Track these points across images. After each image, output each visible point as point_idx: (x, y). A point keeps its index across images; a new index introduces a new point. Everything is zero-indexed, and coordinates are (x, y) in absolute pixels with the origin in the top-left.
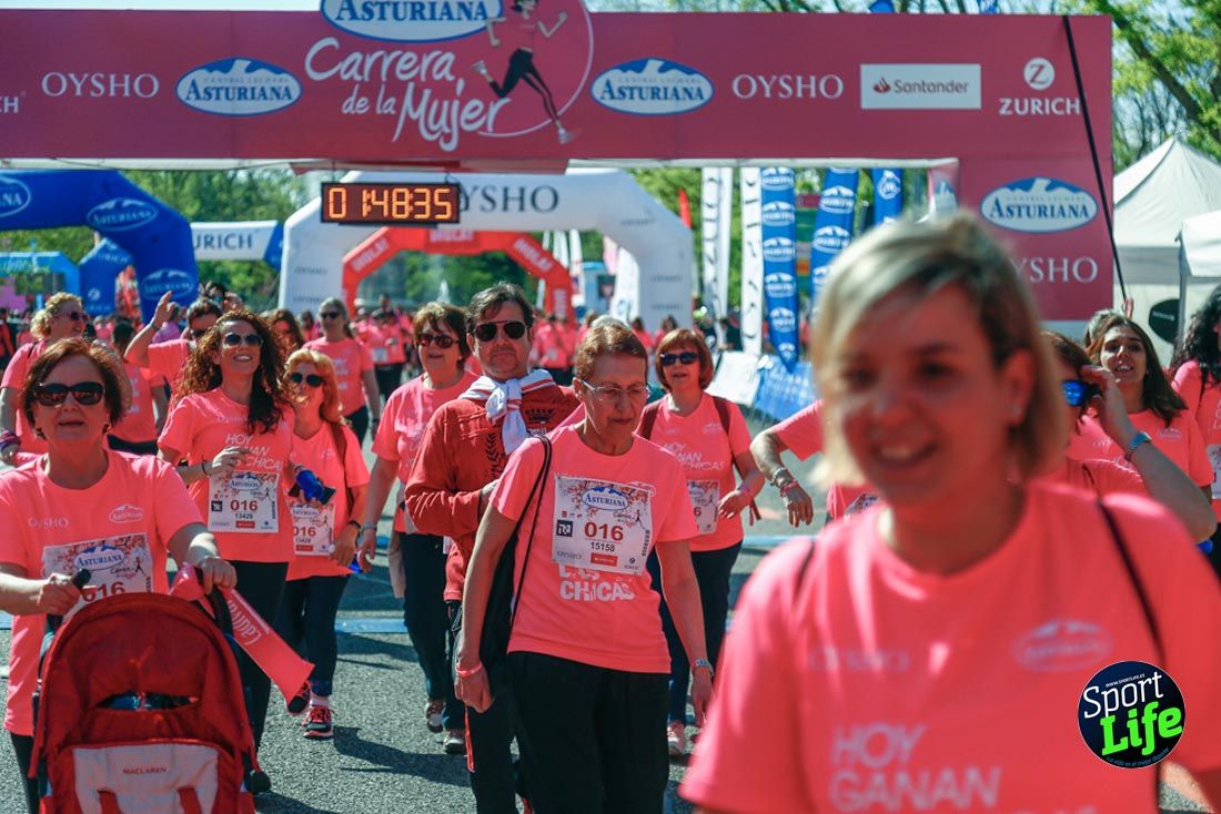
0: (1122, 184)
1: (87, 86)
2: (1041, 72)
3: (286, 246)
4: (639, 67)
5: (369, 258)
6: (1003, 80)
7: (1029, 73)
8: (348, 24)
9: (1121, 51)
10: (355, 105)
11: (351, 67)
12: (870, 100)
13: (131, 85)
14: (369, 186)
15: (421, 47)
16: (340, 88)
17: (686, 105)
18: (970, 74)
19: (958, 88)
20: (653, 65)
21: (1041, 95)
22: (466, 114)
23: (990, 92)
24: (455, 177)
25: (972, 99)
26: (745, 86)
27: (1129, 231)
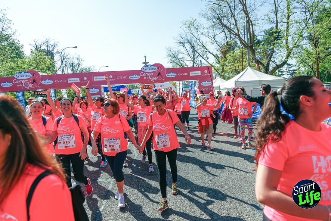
0: (214, 81)
1: (121, 78)
2: (206, 71)
3: (140, 91)
4: (170, 73)
5: (147, 92)
6: (202, 72)
7: (205, 72)
8: (144, 71)
9: (213, 69)
10: (145, 78)
11: (144, 75)
12: (191, 75)
13: (125, 77)
14: (146, 85)
15: (150, 72)
16: (143, 77)
17: (174, 76)
18: (200, 72)
19: (199, 73)
20: (171, 73)
21: (206, 73)
22: (155, 78)
23: (202, 73)
24: (154, 84)
25: (200, 74)
26: (179, 74)
27: (215, 85)
